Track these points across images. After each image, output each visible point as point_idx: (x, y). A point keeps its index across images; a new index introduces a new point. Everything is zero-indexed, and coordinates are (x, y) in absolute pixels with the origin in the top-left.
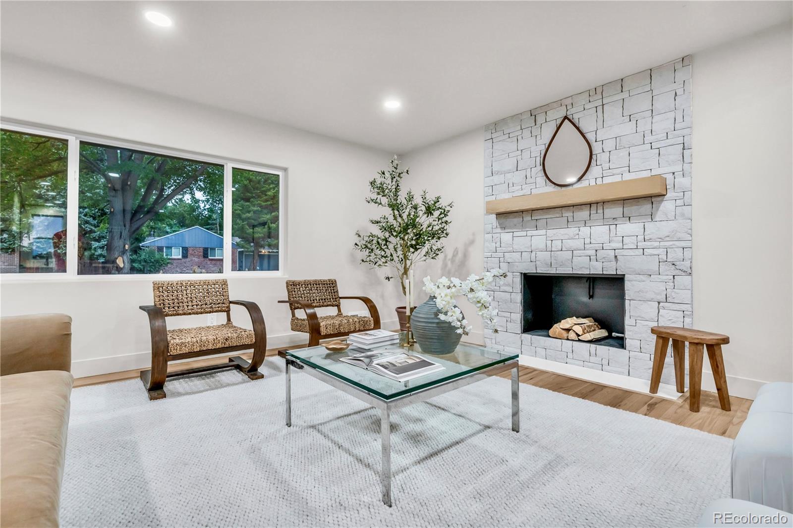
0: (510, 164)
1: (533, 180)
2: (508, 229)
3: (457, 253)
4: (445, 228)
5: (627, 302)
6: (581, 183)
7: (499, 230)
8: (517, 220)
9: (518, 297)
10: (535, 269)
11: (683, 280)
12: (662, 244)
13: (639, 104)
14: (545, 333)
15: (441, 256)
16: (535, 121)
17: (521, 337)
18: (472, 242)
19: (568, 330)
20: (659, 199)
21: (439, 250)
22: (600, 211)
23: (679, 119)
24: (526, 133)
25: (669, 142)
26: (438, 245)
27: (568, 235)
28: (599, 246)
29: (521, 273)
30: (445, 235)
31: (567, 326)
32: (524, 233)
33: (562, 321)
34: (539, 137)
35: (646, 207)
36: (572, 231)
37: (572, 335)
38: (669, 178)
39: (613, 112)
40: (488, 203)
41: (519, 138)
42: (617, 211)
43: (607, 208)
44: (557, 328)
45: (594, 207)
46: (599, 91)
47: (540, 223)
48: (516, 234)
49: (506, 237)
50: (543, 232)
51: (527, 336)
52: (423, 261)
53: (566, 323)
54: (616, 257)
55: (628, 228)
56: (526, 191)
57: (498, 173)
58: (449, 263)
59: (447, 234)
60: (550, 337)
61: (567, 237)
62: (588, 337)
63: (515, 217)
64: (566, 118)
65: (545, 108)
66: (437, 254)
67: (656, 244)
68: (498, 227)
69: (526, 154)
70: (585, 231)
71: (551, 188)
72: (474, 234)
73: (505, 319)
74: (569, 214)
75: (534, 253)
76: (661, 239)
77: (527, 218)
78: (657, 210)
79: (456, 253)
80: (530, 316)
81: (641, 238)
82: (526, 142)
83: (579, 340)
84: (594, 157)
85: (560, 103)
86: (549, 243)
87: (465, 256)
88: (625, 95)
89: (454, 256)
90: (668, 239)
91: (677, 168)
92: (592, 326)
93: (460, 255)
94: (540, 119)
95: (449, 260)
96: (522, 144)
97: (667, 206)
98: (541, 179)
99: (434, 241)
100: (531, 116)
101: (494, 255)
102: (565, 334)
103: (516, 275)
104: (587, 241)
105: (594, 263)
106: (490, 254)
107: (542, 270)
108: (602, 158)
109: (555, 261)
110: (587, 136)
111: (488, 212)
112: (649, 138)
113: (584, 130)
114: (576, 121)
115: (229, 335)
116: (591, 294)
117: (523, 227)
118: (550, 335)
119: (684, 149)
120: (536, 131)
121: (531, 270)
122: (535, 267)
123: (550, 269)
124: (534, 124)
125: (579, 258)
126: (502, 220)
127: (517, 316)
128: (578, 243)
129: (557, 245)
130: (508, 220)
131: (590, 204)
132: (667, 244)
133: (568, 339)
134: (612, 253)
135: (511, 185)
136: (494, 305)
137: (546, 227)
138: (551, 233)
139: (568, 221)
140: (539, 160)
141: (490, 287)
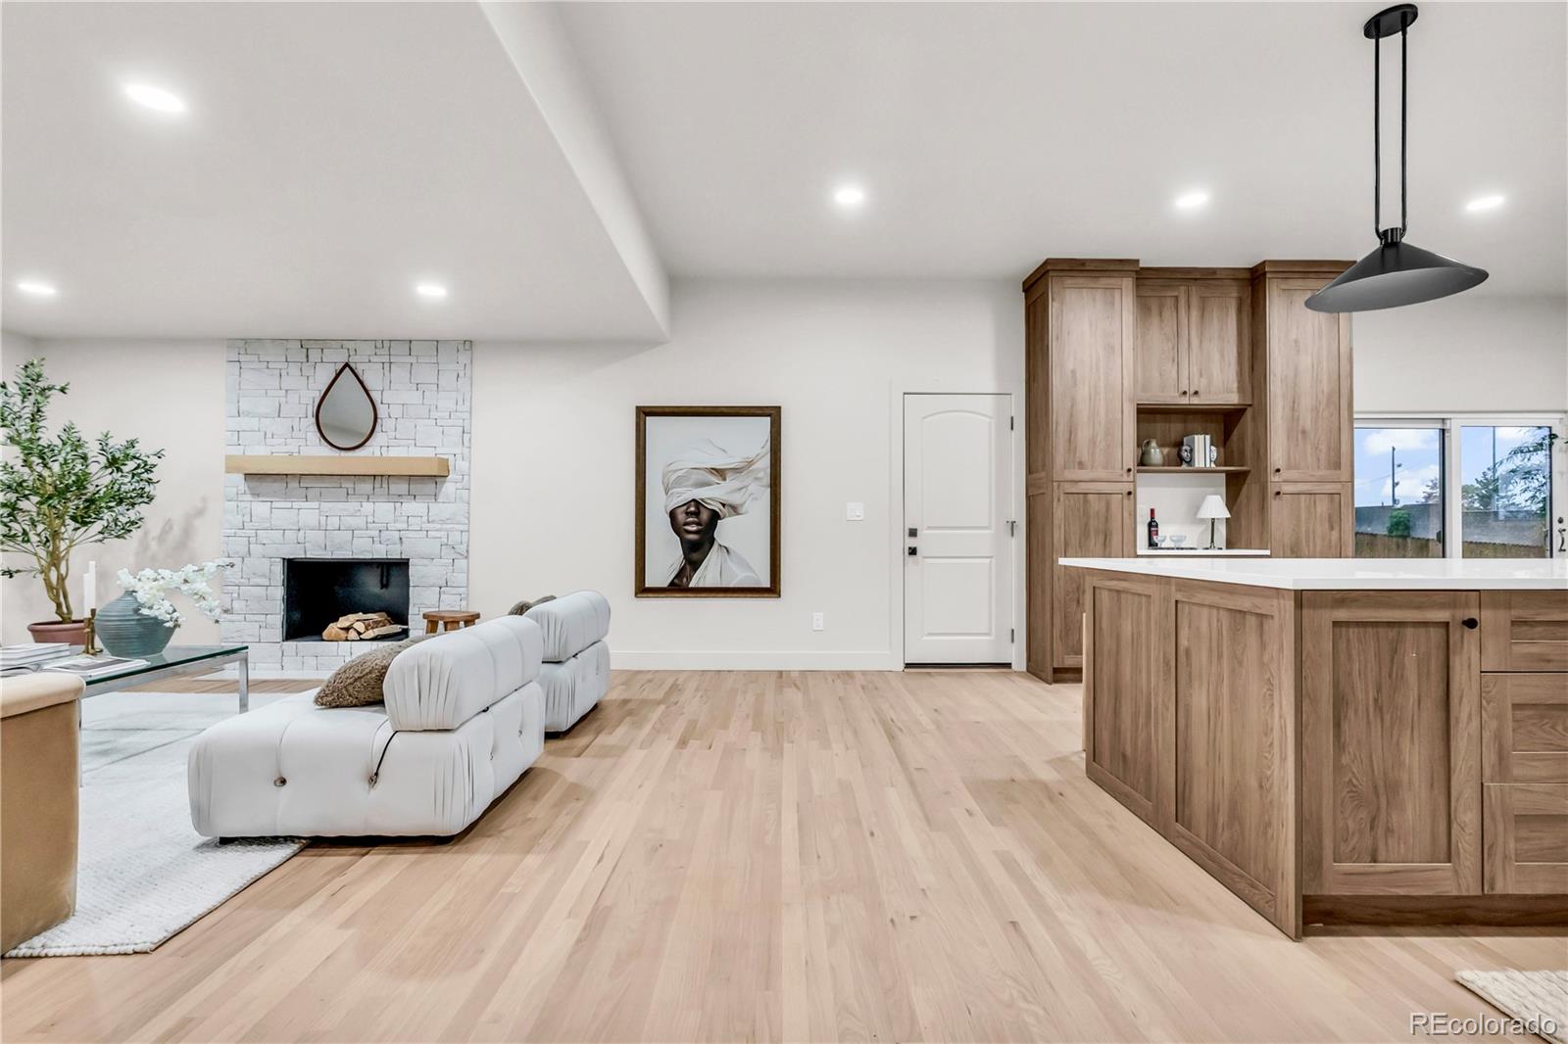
0: (268, 405)
1: (302, 435)
2: (263, 496)
3: (171, 528)
4: (147, 490)
5: (411, 589)
7: (249, 497)
8: (279, 486)
9: (279, 592)
10: (303, 553)
11: (461, 563)
12: (444, 526)
13: (426, 373)
14: (317, 638)
15: (136, 533)
16: (307, 356)
17: (282, 647)
18: (200, 513)
19: (347, 629)
20: (443, 479)
21: (133, 523)
22: (385, 485)
23: (460, 402)
24: (294, 368)
25: (450, 422)
26: (132, 515)
27: (348, 510)
28: (381, 526)
29: (284, 559)
30: (146, 500)
31: (346, 624)
32: (289, 505)
33: (341, 619)
34: (311, 380)
35: (430, 487)
36: (352, 506)
37: (352, 634)
38: (451, 459)
39: (399, 373)
40: (228, 458)
41: (284, 373)
42: (402, 487)
43: (393, 483)
44: (333, 629)
45: (378, 479)
46: (386, 344)
47: (311, 493)
48: (275, 505)
49: (261, 508)
50: (315, 505)
51: (292, 644)
52: (96, 541)
53: (344, 622)
54: (401, 539)
55: (414, 508)
56: (293, 447)
57: (248, 414)
58: (154, 545)
59: (151, 498)
60: (323, 640)
61: (345, 513)
62: (371, 634)
63: (275, 481)
64: (347, 365)
65: (323, 343)
66: (130, 531)
67: (438, 526)
68: (248, 491)
69: (293, 397)
70: (368, 507)
71: (326, 451)
72: (204, 500)
73: (257, 625)
74: (350, 485)
75: (302, 532)
76: (443, 522)
77: (294, 484)
78: (440, 490)
79: (167, 528)
80: (297, 616)
81: (425, 519)
82: (294, 379)
83: (361, 640)
84: (379, 421)
85: (341, 342)
86: (323, 519)
87: (187, 532)
88: (413, 359)
89: (165, 532)
90: (448, 522)
91: (457, 451)
92: (380, 621)
93: (177, 531)
94: (315, 355)
95: (153, 539)
96: (287, 382)
97: (448, 488)
98: (315, 436)
99: (122, 508)
100: (301, 347)
101: (240, 533)
102: (343, 634)
103: (275, 561)
104: (370, 519)
105: (377, 546)
106: (233, 531)
107: (315, 553)
108: (385, 423)
109: (331, 543)
110: (372, 394)
111: (230, 469)
112: (434, 414)
113: (369, 386)
114: (359, 372)
116: (385, 582)
117: (286, 496)
118: (324, 638)
119: (463, 432)
120: (307, 370)
121: (298, 554)
122: (303, 549)
123: (322, 552)
124: (305, 360)
125: (361, 540)
126: (255, 484)
127: (276, 618)
128: (360, 522)
129: (334, 522)
130: (264, 485)
131: (375, 476)
132: (448, 526)
133: (347, 640)
134: (396, 535)
135: (269, 435)
136: (237, 605)
137: (320, 498)
138: (325, 506)
139: (348, 494)
140: (311, 410)
141: (233, 580)
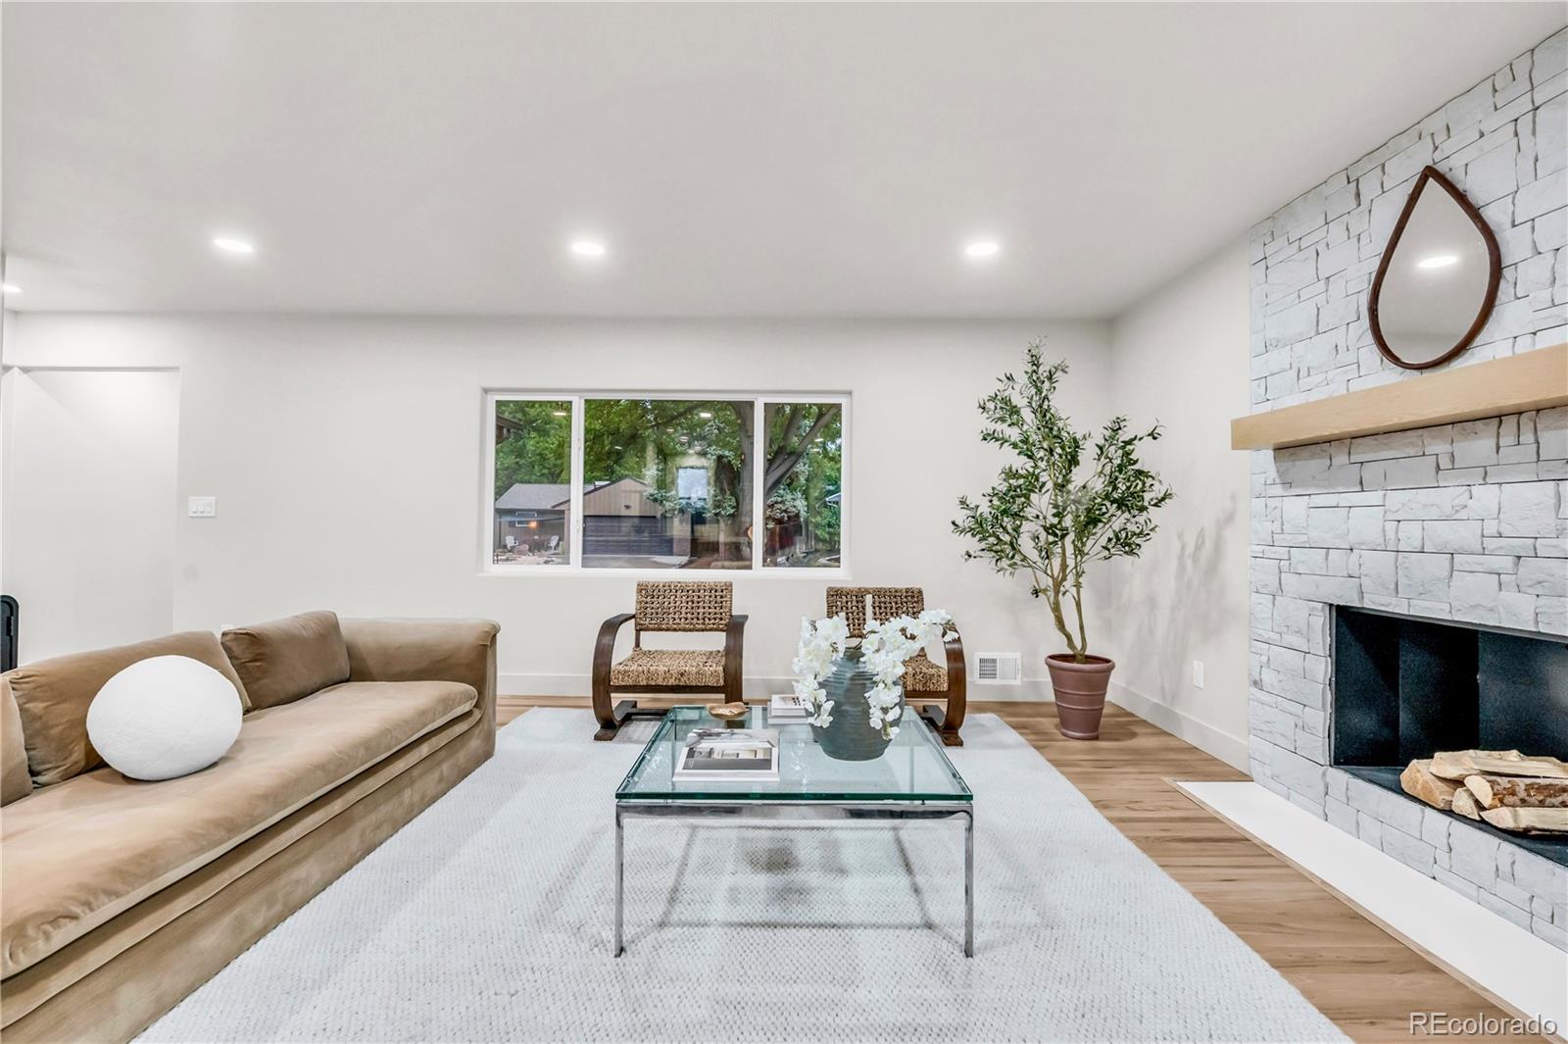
0: (1300, 319)
1: (1351, 357)
2: (1298, 486)
3: (1203, 542)
6: (1473, 355)
7: (1278, 490)
8: (1315, 465)
9: (1323, 668)
10: (1358, 596)
14: (1385, 775)
16: (1358, 196)
17: (1324, 774)
18: (1230, 518)
19: (1450, 786)
22: (1528, 437)
24: (1337, 230)
27: (1438, 506)
28: (1524, 545)
29: (1331, 605)
31: (1452, 772)
32: (1331, 500)
33: (1437, 755)
34: (1365, 240)
36: (1449, 496)
37: (1461, 803)
41: (1321, 247)
43: (1548, 428)
44: (1420, 772)
45: (1511, 424)
46: (1521, 65)
47: (1368, 473)
48: (1313, 501)
49: (1295, 508)
50: (1376, 497)
51: (1342, 778)
53: (1445, 763)
56: (1338, 387)
57: (1277, 344)
58: (1189, 563)
60: (1401, 792)
61: (1434, 514)
62: (1507, 817)
63: (1312, 457)
64: (1430, 173)
65: (1377, 156)
68: (1278, 481)
69: (1337, 288)
70: (1484, 497)
71: (1393, 375)
72: (1233, 499)
73: (1290, 721)
77: (1341, 459)
79: (1200, 542)
80: (1352, 723)
82: (1337, 253)
83: (1483, 822)
84: (1507, 275)
85: (1414, 130)
86: (1391, 527)
87: (1218, 547)
89: (1198, 548)
93: (1208, 546)
94: (1369, 189)
95: (1188, 556)
96: (1328, 263)
98: (1371, 353)
100: (1349, 182)
101: (1270, 552)
102: (1441, 794)
103: (1314, 609)
104: (1491, 528)
106: (1261, 548)
107: (1377, 600)
108: (1524, 273)
109: (1406, 581)
110: (1488, 214)
113: (1479, 199)
114: (1458, 175)
115: (687, 669)
117: (1331, 482)
118: (1402, 786)
120: (1359, 222)
121: (1349, 598)
122: (1358, 591)
123: (1394, 600)
124: (1354, 204)
126: (1287, 465)
127: (1319, 718)
128: (1461, 534)
129: (1412, 534)
130: (1298, 463)
131: (1500, 417)
133: (1449, 813)
135: (1304, 373)
136: (1268, 677)
137: (1385, 483)
138: (1395, 499)
139: (1438, 468)
140: (1364, 299)
141: (1261, 632)
